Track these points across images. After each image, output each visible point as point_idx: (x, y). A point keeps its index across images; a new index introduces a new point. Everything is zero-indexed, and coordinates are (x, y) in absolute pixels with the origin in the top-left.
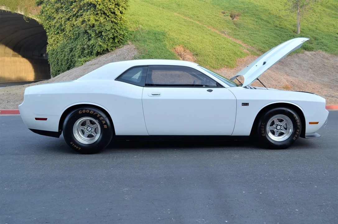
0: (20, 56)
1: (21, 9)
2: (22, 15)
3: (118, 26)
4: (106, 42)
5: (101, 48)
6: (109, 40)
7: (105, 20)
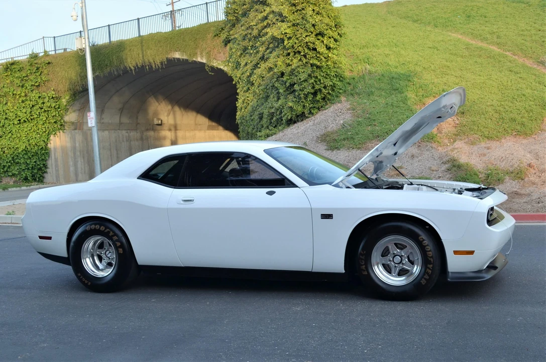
0: (221, 128)
1: (201, 54)
2: (203, 64)
3: (322, 71)
4: (302, 102)
5: (293, 112)
6: (307, 96)
7: (301, 63)
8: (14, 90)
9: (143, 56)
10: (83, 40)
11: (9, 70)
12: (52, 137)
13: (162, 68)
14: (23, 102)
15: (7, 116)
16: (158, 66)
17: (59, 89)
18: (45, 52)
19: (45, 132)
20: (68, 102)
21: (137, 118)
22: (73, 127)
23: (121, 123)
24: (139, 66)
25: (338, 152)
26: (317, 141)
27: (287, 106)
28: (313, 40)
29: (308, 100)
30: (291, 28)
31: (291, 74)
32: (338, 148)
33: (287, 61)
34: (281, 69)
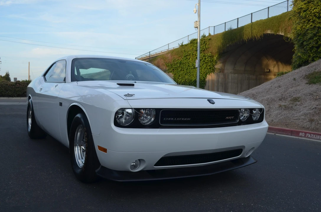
1: (282, 30)
2: (282, 36)
4: (308, 53)
5: (300, 59)
6: (312, 49)
7: (311, 27)
8: (193, 53)
9: (251, 34)
10: (197, 23)
11: (192, 43)
12: (208, 75)
15: (189, 65)
16: (259, 39)
17: (213, 52)
18: (210, 34)
19: (205, 73)
20: (217, 58)
21: (255, 68)
22: (219, 71)
23: (245, 70)
24: (249, 39)
25: (314, 85)
26: (304, 78)
27: (298, 55)
28: (319, 11)
29: (312, 51)
30: (306, 5)
31: (305, 35)
32: (314, 83)
33: (304, 27)
34: (298, 32)
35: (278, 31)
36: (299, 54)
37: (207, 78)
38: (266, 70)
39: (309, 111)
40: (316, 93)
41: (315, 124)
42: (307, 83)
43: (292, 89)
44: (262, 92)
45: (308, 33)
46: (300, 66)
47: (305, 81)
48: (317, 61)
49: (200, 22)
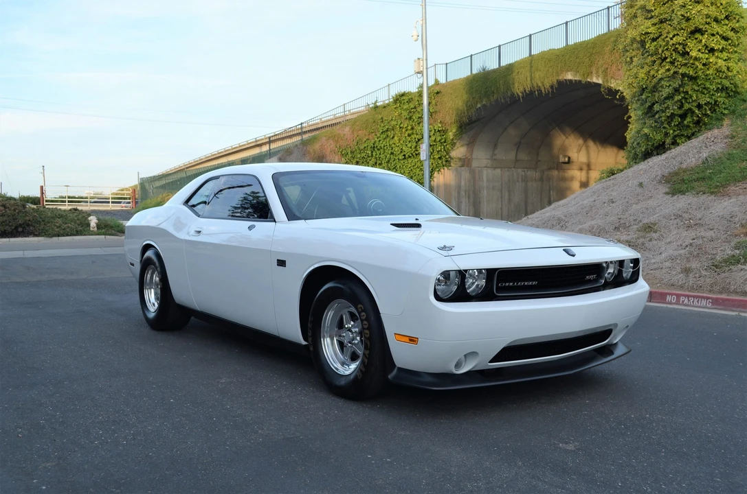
1: (597, 72)
2: (599, 85)
3: (698, 83)
4: (664, 128)
5: (648, 141)
6: (672, 120)
7: (668, 73)
8: (401, 123)
9: (531, 80)
10: (421, 62)
11: (398, 102)
12: (436, 174)
13: (552, 92)
14: (409, 135)
15: (392, 151)
16: (548, 91)
17: (446, 122)
18: (436, 81)
20: (455, 135)
21: (538, 155)
22: (460, 164)
23: (517, 161)
24: (527, 89)
25: (682, 197)
26: (660, 182)
27: (642, 133)
28: (684, 40)
29: (673, 125)
30: (657, 26)
31: (655, 89)
32: (682, 192)
33: (652, 73)
34: (641, 84)
35: (590, 74)
36: (646, 130)
37: (435, 179)
38: (562, 159)
39: (679, 252)
40: (687, 213)
41: (695, 277)
42: (667, 193)
43: (638, 207)
44: (576, 214)
45: (662, 87)
46: (647, 155)
47: (664, 189)
48: (683, 144)
49: (427, 60)
